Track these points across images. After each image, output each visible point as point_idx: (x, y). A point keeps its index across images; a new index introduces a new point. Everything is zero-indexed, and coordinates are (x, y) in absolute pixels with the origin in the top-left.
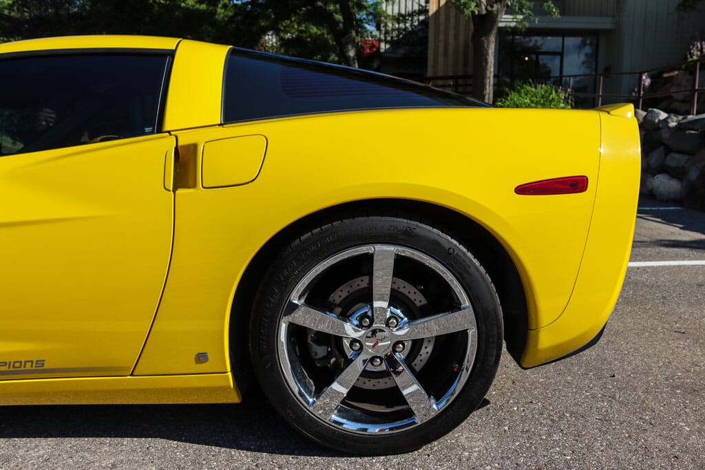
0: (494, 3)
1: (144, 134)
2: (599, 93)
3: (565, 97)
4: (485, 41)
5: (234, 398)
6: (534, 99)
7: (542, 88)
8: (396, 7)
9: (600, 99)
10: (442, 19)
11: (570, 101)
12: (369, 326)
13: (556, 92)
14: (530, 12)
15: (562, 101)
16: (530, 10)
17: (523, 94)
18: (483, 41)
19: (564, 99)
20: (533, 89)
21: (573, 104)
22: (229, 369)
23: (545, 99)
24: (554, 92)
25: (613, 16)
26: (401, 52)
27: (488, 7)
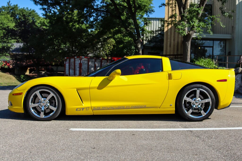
0: (190, 31)
1: (160, 72)
2: (227, 62)
3: (215, 63)
4: (187, 43)
5: (174, 113)
6: (205, 63)
7: (207, 59)
8: (150, 28)
9: (227, 64)
10: (169, 34)
11: (217, 64)
12: (195, 101)
13: (212, 61)
14: (202, 33)
15: (214, 64)
16: (202, 32)
17: (201, 62)
18: (186, 44)
19: (215, 64)
20: (204, 60)
21: (218, 65)
22: (175, 107)
23: (208, 63)
24: (211, 61)
25: (231, 34)
26: (152, 45)
27: (188, 32)
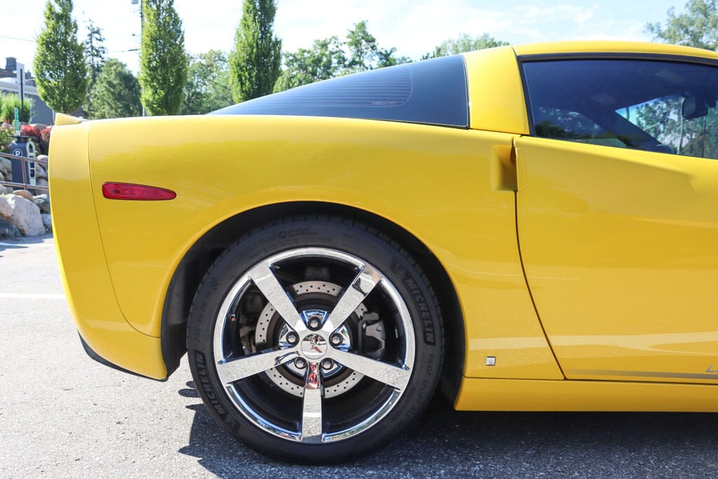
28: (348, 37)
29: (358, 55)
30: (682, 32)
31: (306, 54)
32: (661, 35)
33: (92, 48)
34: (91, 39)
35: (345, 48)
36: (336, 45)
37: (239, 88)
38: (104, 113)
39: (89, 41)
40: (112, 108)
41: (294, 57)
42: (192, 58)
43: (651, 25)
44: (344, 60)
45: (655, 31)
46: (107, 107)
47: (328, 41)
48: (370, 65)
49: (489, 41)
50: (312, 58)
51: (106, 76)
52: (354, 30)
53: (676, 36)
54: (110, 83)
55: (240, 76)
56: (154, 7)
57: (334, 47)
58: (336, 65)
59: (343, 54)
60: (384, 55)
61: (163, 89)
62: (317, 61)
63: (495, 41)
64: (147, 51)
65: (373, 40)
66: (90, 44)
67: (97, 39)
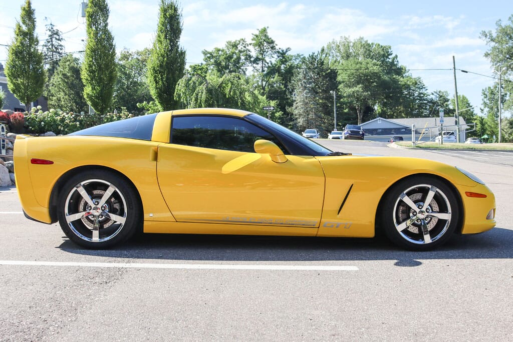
28: (252, 40)
29: (261, 54)
30: (507, 38)
31: (220, 52)
32: (493, 40)
33: (52, 45)
34: (51, 39)
35: (251, 48)
36: (244, 45)
37: (154, 85)
38: (60, 97)
39: (50, 40)
40: (66, 94)
41: (211, 54)
42: (130, 55)
43: (485, 32)
44: (250, 57)
45: (488, 37)
46: (62, 93)
47: (238, 42)
48: (270, 61)
49: (363, 42)
50: (225, 56)
51: (62, 70)
52: (258, 34)
53: (503, 41)
54: (64, 75)
55: (155, 77)
56: (94, 28)
57: (242, 47)
58: (244, 61)
59: (249, 53)
60: (281, 53)
61: (99, 86)
62: (229, 58)
63: (368, 42)
64: (88, 59)
65: (273, 42)
66: (51, 43)
67: (56, 39)
